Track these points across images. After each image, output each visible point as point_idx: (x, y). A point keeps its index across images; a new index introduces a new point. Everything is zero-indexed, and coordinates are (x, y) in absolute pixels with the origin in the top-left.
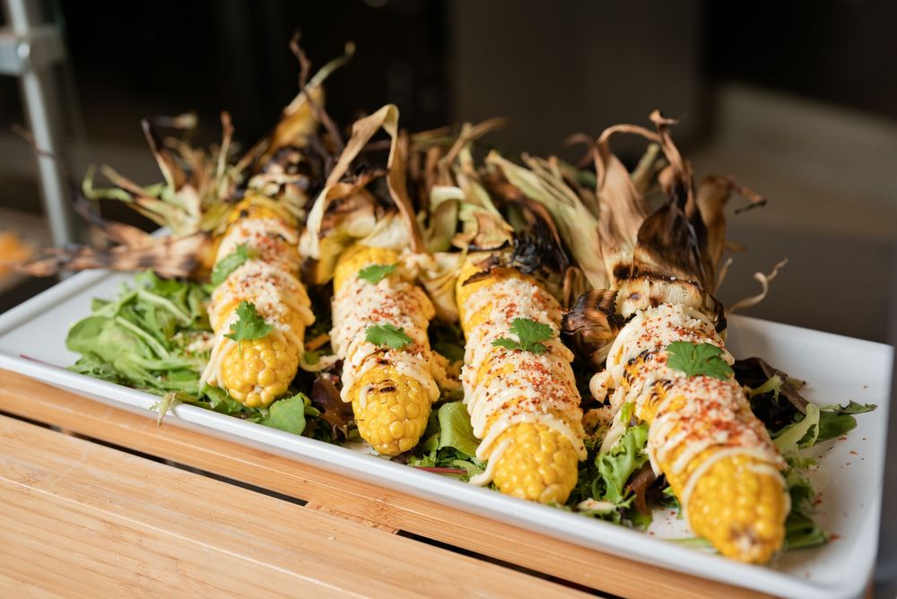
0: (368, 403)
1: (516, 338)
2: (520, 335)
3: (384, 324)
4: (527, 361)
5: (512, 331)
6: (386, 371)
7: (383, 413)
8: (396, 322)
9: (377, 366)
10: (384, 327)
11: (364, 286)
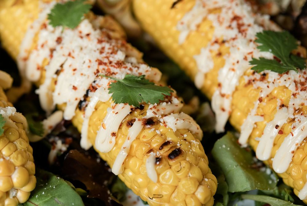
0: (159, 175)
1: (269, 55)
2: (273, 52)
3: (123, 77)
4: (298, 79)
5: (262, 49)
6: (158, 132)
7: (183, 182)
8: (131, 69)
9: (144, 129)
10: (126, 79)
11: (62, 32)
